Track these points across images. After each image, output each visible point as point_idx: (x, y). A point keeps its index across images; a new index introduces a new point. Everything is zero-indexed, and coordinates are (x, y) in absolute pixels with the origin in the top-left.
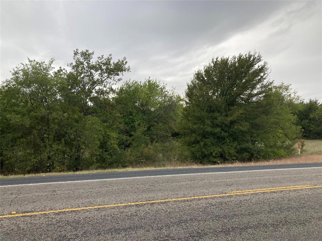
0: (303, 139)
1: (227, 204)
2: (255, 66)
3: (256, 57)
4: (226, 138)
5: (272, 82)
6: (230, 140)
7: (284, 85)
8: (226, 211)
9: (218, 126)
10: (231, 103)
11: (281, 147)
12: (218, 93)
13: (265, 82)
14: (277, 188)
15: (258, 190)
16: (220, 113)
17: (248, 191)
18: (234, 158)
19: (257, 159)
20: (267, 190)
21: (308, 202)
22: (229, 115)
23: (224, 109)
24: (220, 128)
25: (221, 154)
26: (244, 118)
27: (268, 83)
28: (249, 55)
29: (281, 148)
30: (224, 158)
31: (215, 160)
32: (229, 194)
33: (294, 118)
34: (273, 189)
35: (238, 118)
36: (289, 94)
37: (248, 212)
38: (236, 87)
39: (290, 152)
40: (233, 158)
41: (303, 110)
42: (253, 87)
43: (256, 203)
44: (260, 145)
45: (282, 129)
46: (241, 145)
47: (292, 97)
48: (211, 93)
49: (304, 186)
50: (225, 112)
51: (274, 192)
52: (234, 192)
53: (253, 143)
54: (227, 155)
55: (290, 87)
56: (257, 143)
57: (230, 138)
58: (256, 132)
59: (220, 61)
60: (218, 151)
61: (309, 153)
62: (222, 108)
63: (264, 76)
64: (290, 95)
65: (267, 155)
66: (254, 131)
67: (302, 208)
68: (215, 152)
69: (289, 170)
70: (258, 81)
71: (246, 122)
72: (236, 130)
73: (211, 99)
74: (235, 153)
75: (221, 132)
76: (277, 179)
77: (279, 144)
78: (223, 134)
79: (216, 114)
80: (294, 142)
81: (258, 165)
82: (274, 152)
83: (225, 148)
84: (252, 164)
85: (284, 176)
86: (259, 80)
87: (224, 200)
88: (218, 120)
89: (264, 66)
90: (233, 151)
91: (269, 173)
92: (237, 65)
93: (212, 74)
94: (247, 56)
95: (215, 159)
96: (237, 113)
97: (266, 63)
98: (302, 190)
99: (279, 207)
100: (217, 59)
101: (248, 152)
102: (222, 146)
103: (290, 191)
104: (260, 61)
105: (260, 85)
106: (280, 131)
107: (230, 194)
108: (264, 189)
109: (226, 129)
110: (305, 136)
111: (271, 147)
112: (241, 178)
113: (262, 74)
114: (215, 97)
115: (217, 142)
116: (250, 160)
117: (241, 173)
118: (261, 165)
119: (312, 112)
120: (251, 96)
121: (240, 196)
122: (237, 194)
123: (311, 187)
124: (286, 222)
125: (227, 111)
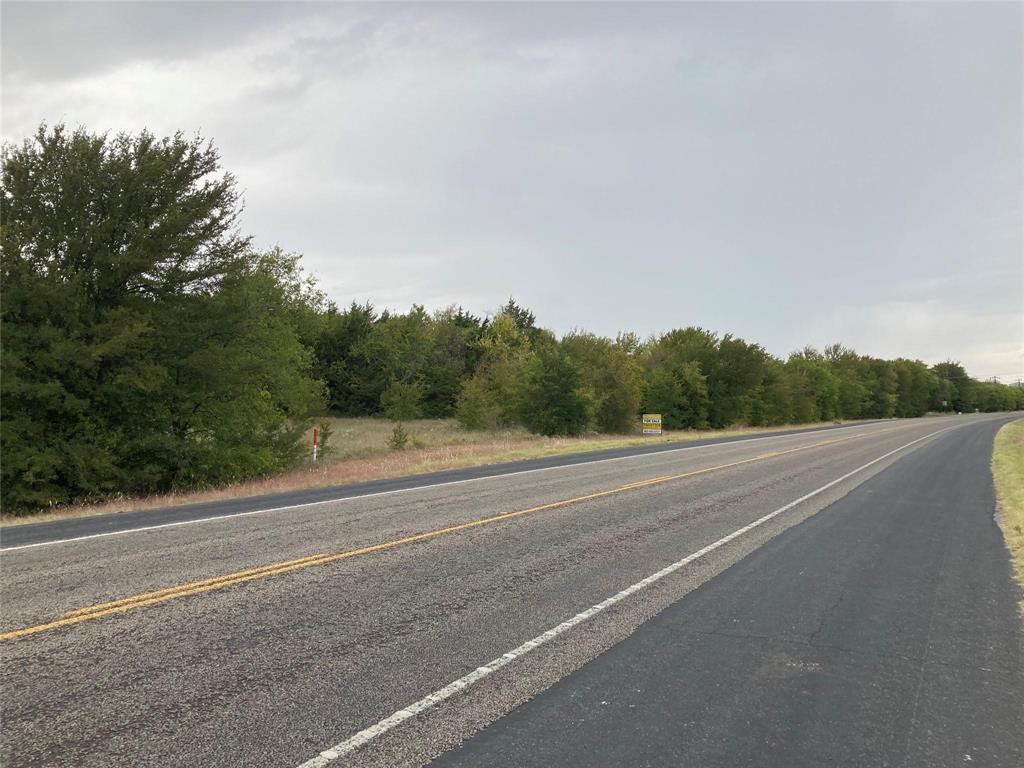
0: (329, 415)
1: (47, 662)
2: (196, 181)
3: (198, 155)
4: (80, 416)
5: (247, 239)
6: (96, 422)
7: (281, 254)
8: (40, 686)
9: (50, 373)
10: (110, 295)
11: (266, 442)
12: (57, 256)
13: (225, 238)
14: (233, 575)
15: (171, 590)
16: (60, 330)
17: (136, 598)
18: (110, 485)
19: (190, 484)
20: (200, 586)
21: (313, 605)
22: (95, 338)
23: (78, 314)
24: (58, 383)
25: (58, 472)
26: (152, 351)
27: (233, 244)
28: (177, 142)
29: (266, 445)
30: (69, 488)
31: (35, 496)
32: (62, 622)
33: (306, 356)
34: (219, 582)
35: (129, 350)
36: (293, 283)
37: (123, 674)
38: (126, 243)
39: (289, 457)
40: (103, 485)
41: (334, 334)
42: (187, 251)
43: (158, 638)
44: (201, 439)
45: (271, 387)
46: (136, 441)
47: (302, 292)
48: (27, 251)
49: (308, 558)
50: (82, 325)
51: (220, 591)
52: (83, 610)
53: (178, 430)
54: (82, 476)
55: (299, 263)
56: (192, 430)
57: (96, 418)
58: (187, 396)
59: (71, 140)
60: (47, 463)
61: (339, 456)
62: (73, 312)
63: (220, 218)
64: (297, 287)
65: (221, 469)
66: (181, 393)
67: (293, 628)
68: (36, 469)
69: (278, 513)
70: (204, 232)
71: (156, 364)
72: (121, 389)
73: (25, 276)
74: (114, 469)
75: (63, 397)
76: (238, 544)
77: (260, 432)
78: (72, 403)
79: (47, 331)
80: (302, 427)
81: (189, 503)
82: (243, 459)
83: (78, 453)
84: (171, 501)
85: (259, 535)
86: (207, 228)
87: (36, 649)
88: (53, 354)
89: (225, 186)
90: (105, 462)
91: (219, 529)
92: (133, 166)
93: (35, 184)
94: (170, 144)
95: (34, 493)
96: (126, 332)
97: (231, 179)
98: (301, 571)
99: (229, 637)
100: (57, 131)
101: (161, 461)
102: (66, 446)
103: (269, 579)
104: (212, 168)
105: (207, 246)
106: (263, 393)
107: (66, 622)
108: (193, 585)
109: (85, 383)
110: (334, 408)
111: (236, 443)
112: (119, 557)
113: (216, 212)
114: (45, 269)
115: (46, 430)
116: (164, 488)
117: (122, 537)
118: (197, 502)
119: (356, 339)
120: (177, 277)
121: (102, 620)
122: (95, 615)
123: (327, 559)
124: (241, 683)
125: (92, 323)
